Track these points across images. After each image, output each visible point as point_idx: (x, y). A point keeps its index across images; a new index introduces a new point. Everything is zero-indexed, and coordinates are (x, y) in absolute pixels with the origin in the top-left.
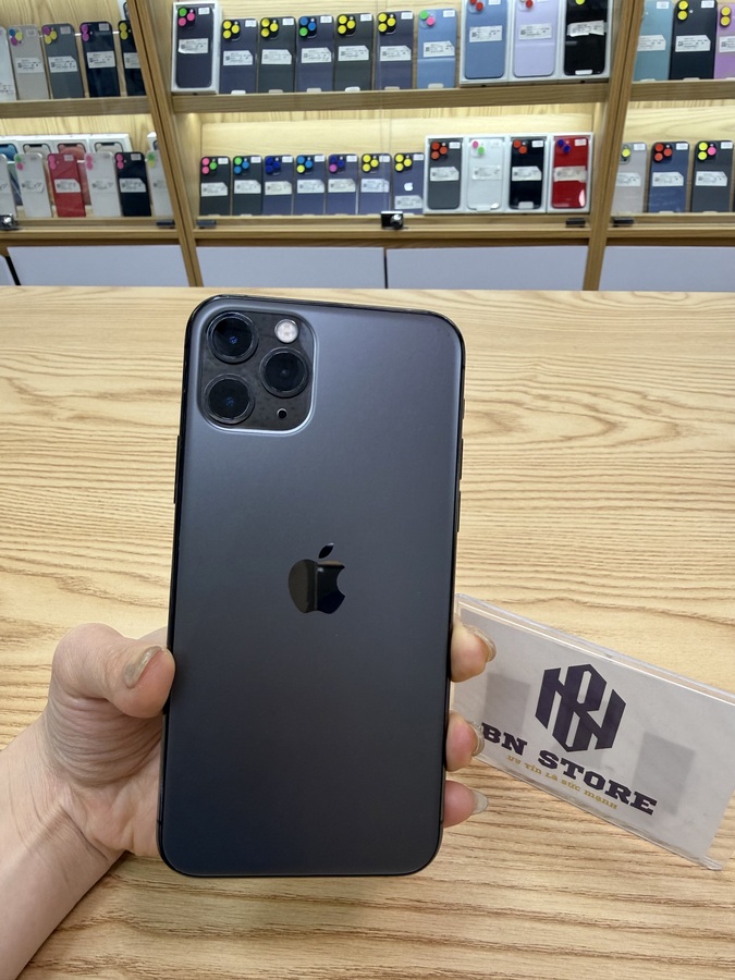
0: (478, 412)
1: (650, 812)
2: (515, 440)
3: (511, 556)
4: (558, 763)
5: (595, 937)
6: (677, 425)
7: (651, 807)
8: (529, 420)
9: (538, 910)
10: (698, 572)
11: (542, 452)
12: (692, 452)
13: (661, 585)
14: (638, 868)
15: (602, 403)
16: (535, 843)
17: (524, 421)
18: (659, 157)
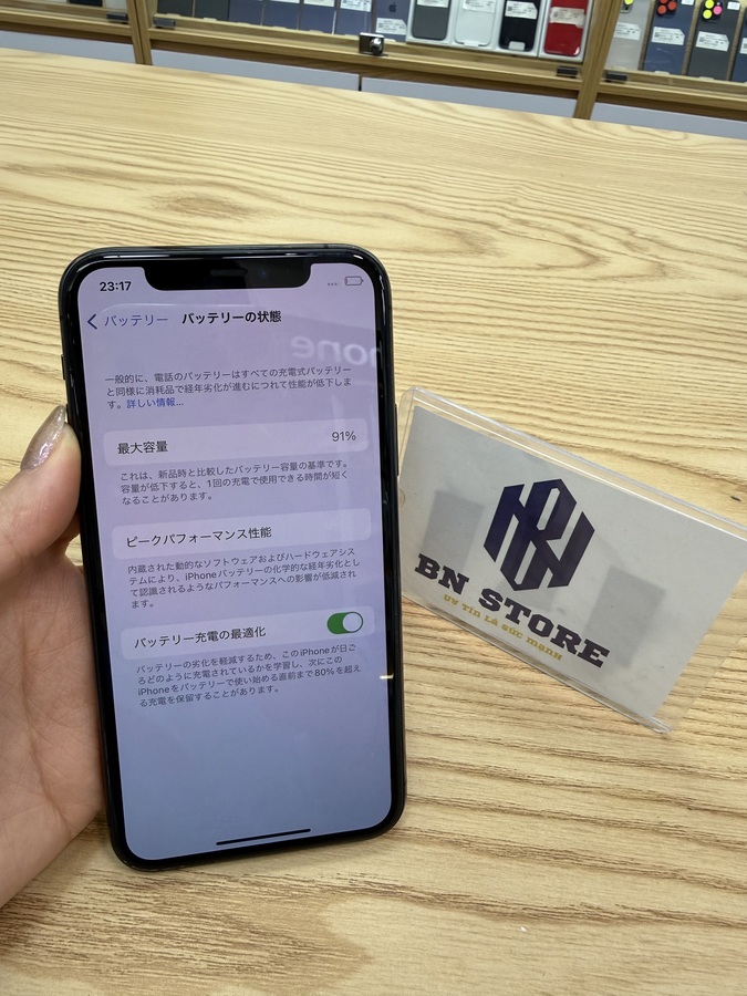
0: (449, 230)
1: (599, 664)
2: (487, 263)
3: (470, 384)
4: (502, 604)
5: (525, 793)
6: (664, 266)
7: (601, 658)
8: (504, 243)
9: (464, 762)
10: (673, 418)
11: (516, 279)
12: (677, 294)
13: (632, 428)
14: (580, 723)
15: (585, 235)
16: (469, 690)
17: (499, 245)
18: (662, 10)
